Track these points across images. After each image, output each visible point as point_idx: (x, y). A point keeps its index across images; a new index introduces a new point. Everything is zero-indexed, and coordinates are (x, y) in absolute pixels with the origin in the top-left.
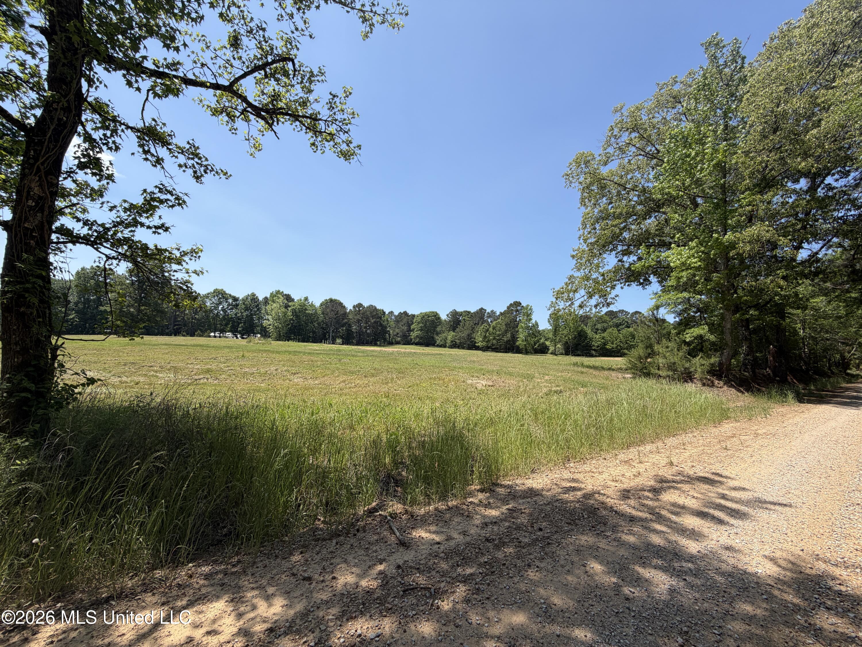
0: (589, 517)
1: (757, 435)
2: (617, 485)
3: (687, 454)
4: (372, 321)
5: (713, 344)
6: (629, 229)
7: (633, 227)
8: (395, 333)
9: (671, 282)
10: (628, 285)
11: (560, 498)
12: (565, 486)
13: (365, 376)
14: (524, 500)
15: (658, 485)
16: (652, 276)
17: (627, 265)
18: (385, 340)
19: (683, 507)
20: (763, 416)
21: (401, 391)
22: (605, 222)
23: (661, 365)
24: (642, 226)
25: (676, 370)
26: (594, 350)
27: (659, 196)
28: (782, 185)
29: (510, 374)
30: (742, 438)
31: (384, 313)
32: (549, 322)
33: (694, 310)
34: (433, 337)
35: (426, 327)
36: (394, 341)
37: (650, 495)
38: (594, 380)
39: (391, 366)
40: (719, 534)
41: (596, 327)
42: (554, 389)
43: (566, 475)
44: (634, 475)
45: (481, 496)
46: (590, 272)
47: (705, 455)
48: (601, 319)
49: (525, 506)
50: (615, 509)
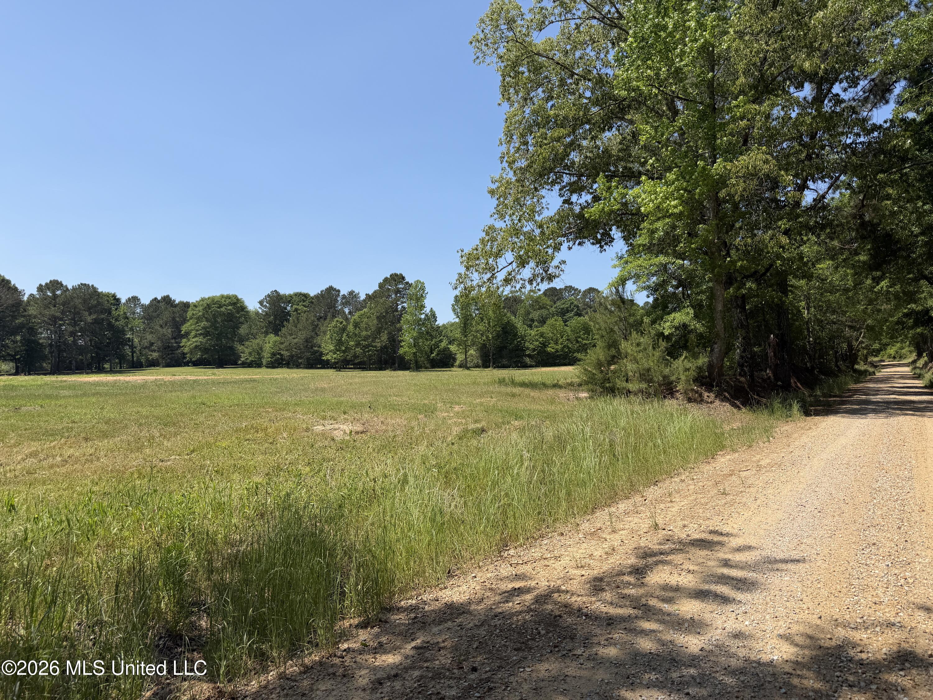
0: (548, 633)
1: (759, 468)
2: (583, 573)
3: (675, 509)
4: (89, 319)
5: (700, 336)
6: (579, 145)
7: (585, 143)
8: (146, 343)
9: (641, 240)
10: (580, 244)
11: (500, 610)
12: (505, 589)
13: (86, 439)
14: (441, 627)
15: (641, 563)
16: (614, 228)
17: (577, 209)
18: (122, 358)
19: (677, 589)
20: (765, 439)
21: (173, 460)
22: (541, 130)
23: (630, 374)
24: (598, 143)
25: (650, 381)
26: (529, 356)
27: (624, 93)
28: (784, 90)
29: (394, 408)
30: (743, 474)
31: (118, 300)
32: (454, 310)
33: (674, 283)
34: (232, 348)
35: (216, 328)
36: (143, 359)
37: (631, 579)
38: (534, 407)
39: (144, 411)
40: (724, 618)
41: (530, 317)
42: (472, 426)
43: (505, 570)
44: (606, 553)
45: (364, 635)
46: (520, 220)
47: (698, 507)
48: (537, 303)
49: (444, 637)
50: (585, 610)
